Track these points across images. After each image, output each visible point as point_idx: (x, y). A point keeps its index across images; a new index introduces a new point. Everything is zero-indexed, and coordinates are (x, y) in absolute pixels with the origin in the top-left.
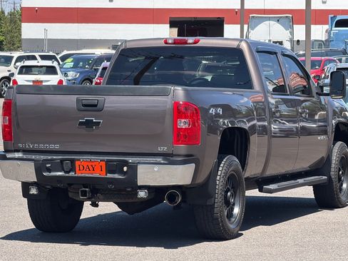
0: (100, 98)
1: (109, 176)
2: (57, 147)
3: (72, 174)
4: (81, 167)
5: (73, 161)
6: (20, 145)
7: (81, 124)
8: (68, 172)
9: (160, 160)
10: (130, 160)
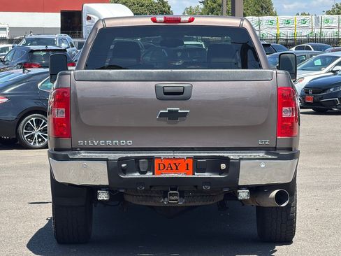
0: (186, 84)
1: (197, 175)
2: (130, 143)
3: (149, 174)
4: (162, 166)
5: (151, 159)
6: (81, 143)
7: (162, 115)
8: (144, 173)
9: (262, 154)
10: (232, 156)
